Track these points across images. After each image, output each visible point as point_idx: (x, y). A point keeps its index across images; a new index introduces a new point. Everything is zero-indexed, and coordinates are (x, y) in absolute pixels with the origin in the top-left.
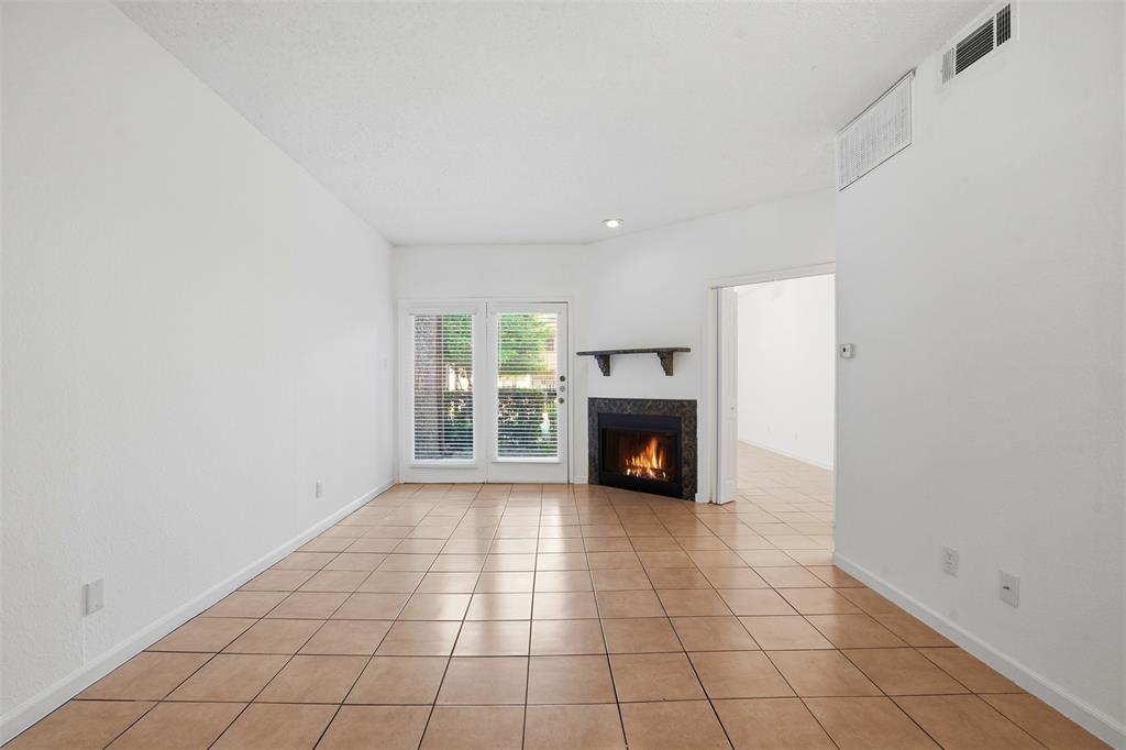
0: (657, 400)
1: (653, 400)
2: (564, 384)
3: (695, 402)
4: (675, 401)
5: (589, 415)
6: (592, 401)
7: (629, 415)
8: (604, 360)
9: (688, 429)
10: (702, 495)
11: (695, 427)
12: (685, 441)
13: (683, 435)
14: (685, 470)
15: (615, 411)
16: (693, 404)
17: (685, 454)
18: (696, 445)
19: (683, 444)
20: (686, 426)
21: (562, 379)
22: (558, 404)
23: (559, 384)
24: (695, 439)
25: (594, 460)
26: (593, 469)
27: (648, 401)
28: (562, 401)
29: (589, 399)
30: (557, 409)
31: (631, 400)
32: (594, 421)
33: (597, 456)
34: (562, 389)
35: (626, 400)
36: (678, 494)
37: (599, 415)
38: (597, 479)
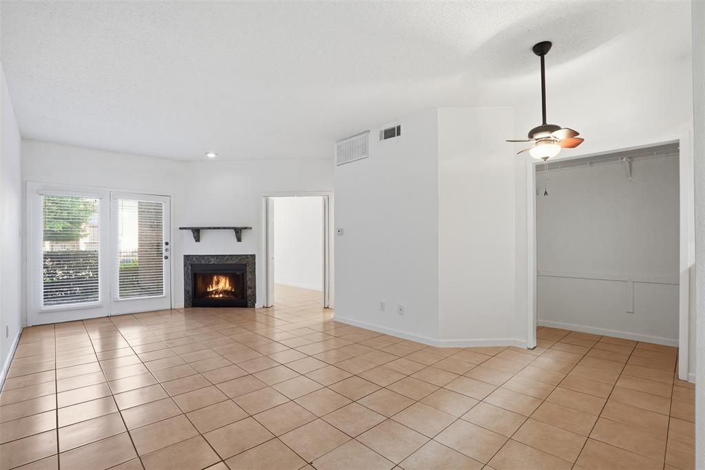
0: (231, 256)
1: (229, 256)
2: (168, 247)
3: (254, 255)
4: (242, 255)
5: (185, 266)
6: (187, 257)
7: (213, 264)
8: (197, 232)
9: (250, 270)
10: (259, 304)
11: (255, 269)
12: (249, 276)
13: (247, 274)
14: (249, 292)
15: (203, 262)
17: (249, 283)
18: (255, 278)
19: (248, 278)
20: (249, 268)
21: (167, 244)
22: (164, 260)
23: (164, 247)
24: (255, 275)
25: (188, 292)
26: (188, 298)
27: (226, 256)
28: (166, 258)
29: (184, 256)
30: (163, 263)
31: (215, 256)
32: (188, 269)
33: (191, 290)
34: (166, 250)
35: (211, 256)
36: (245, 306)
37: (191, 265)
38: (191, 304)
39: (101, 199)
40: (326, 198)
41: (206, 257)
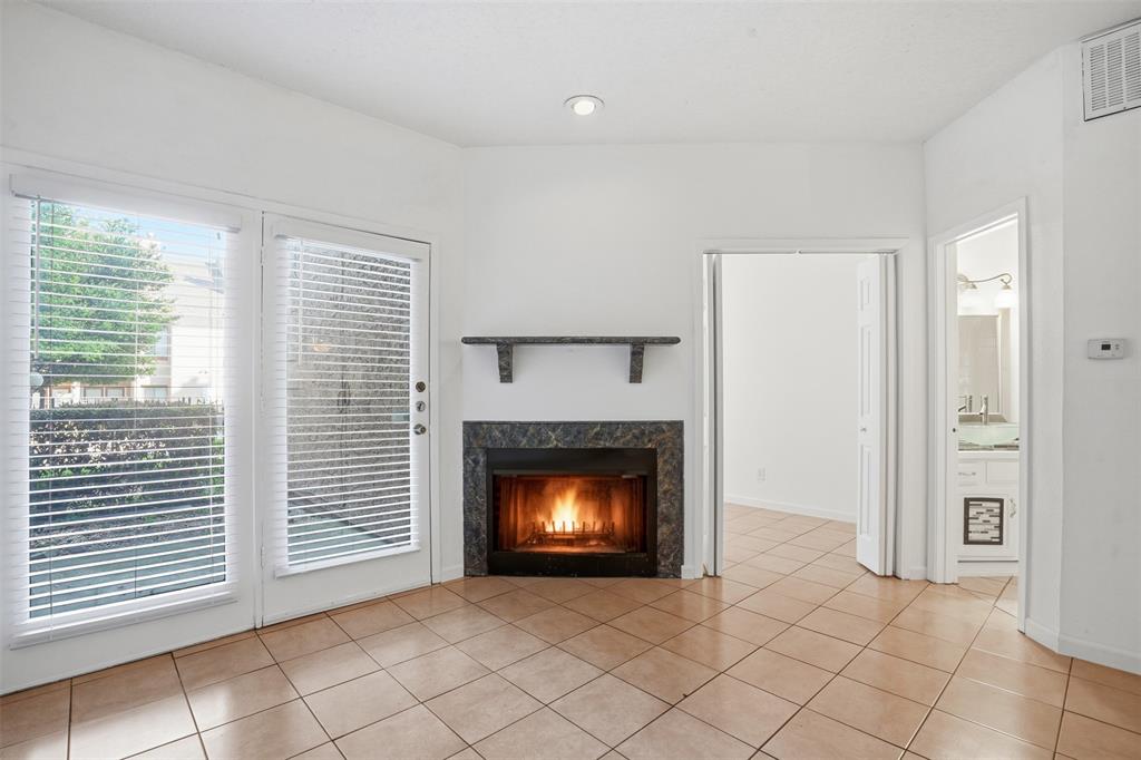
0: (610, 423)
1: (604, 424)
2: (423, 396)
3: (681, 423)
4: (644, 423)
5: (467, 453)
6: (473, 430)
7: (556, 449)
8: (507, 352)
9: (669, 467)
10: (691, 569)
11: (681, 463)
12: (663, 485)
13: (660, 478)
14: (663, 531)
15: (524, 443)
16: (677, 427)
17: (662, 507)
18: (682, 491)
19: (660, 490)
20: (665, 461)
21: (420, 387)
22: (412, 436)
23: (414, 396)
24: (681, 481)
25: (476, 532)
26: (474, 550)
27: (595, 424)
28: (421, 430)
29: (465, 423)
30: (411, 446)
31: (559, 424)
32: (476, 462)
33: (484, 526)
34: (420, 406)
35: (548, 424)
36: (649, 570)
37: (488, 451)
38: (485, 566)
39: (235, 230)
40: (891, 257)
41: (531, 430)
